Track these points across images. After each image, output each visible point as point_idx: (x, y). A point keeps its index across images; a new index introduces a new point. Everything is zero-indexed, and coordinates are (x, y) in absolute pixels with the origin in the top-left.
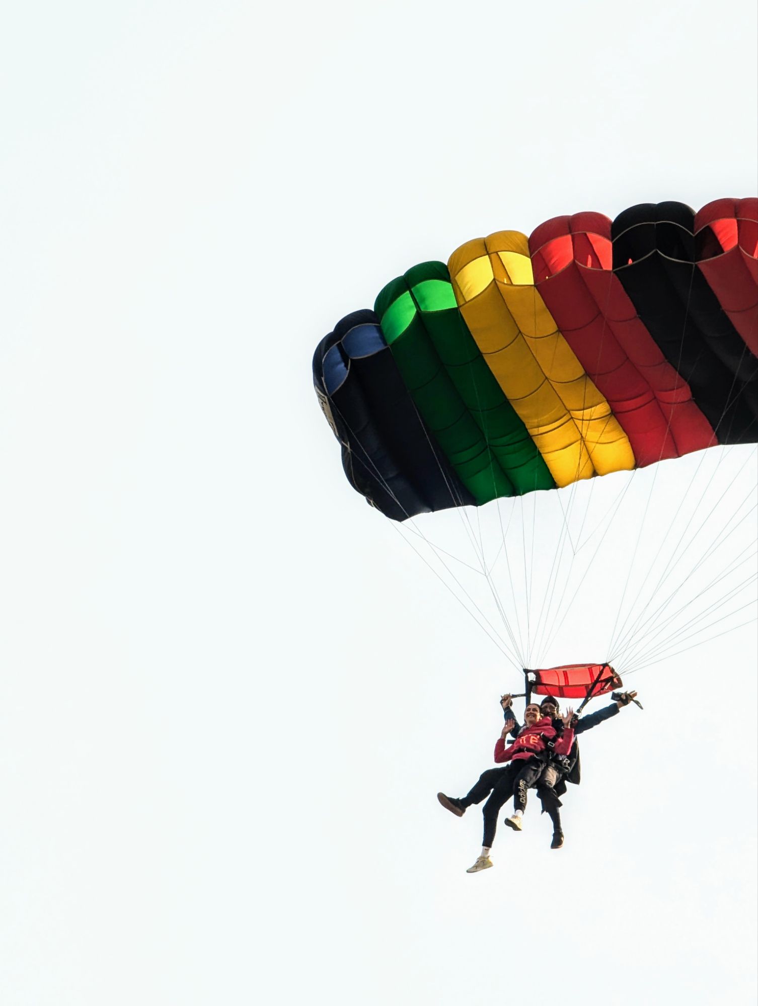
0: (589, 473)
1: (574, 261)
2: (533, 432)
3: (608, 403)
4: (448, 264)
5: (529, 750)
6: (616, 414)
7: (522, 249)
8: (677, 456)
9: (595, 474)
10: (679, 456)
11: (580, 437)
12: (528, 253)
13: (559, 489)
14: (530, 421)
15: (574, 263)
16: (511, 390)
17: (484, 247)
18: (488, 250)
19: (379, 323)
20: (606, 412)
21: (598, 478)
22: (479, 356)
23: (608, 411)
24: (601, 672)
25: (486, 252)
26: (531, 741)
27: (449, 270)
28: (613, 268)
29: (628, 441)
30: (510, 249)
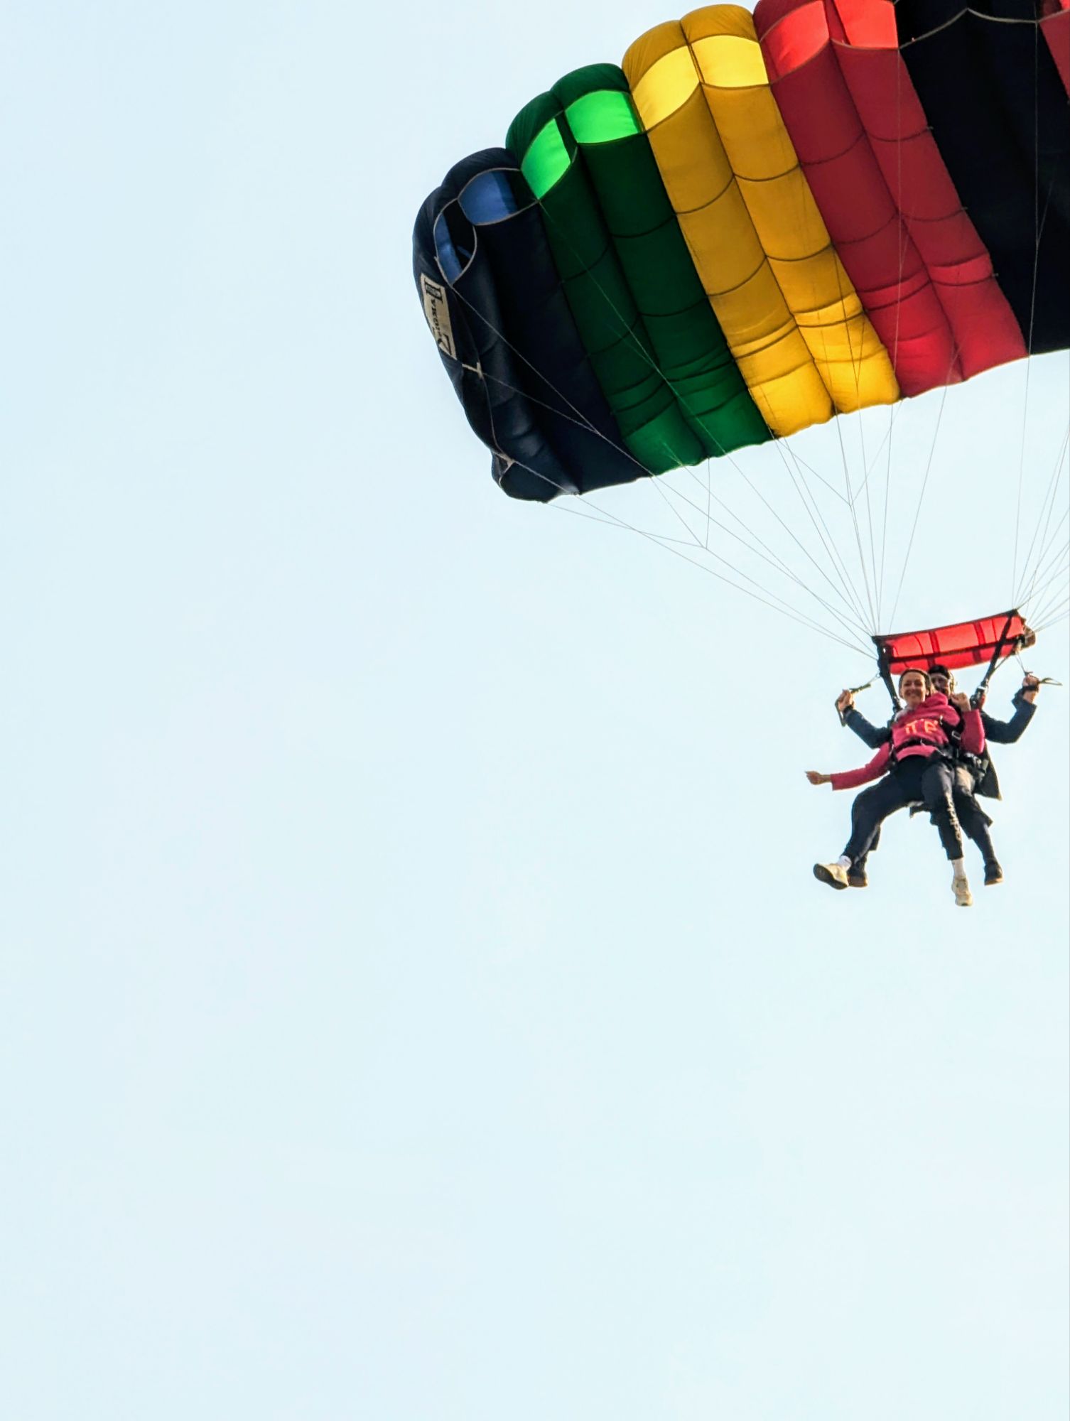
0: (826, 410)
1: (830, 40)
2: (738, 351)
3: (858, 295)
4: (622, 66)
5: (927, 742)
6: (871, 313)
7: (743, 30)
8: (959, 378)
9: (835, 410)
10: (964, 378)
11: (809, 358)
12: (754, 34)
13: (781, 439)
14: (738, 333)
15: (830, 44)
16: (712, 277)
17: (681, 32)
18: (687, 37)
19: (519, 166)
20: (854, 311)
21: (841, 416)
22: (670, 217)
23: (857, 308)
24: (1008, 625)
25: (683, 41)
26: (927, 729)
27: (627, 75)
28: (900, 43)
29: (887, 355)
30: (725, 31)
